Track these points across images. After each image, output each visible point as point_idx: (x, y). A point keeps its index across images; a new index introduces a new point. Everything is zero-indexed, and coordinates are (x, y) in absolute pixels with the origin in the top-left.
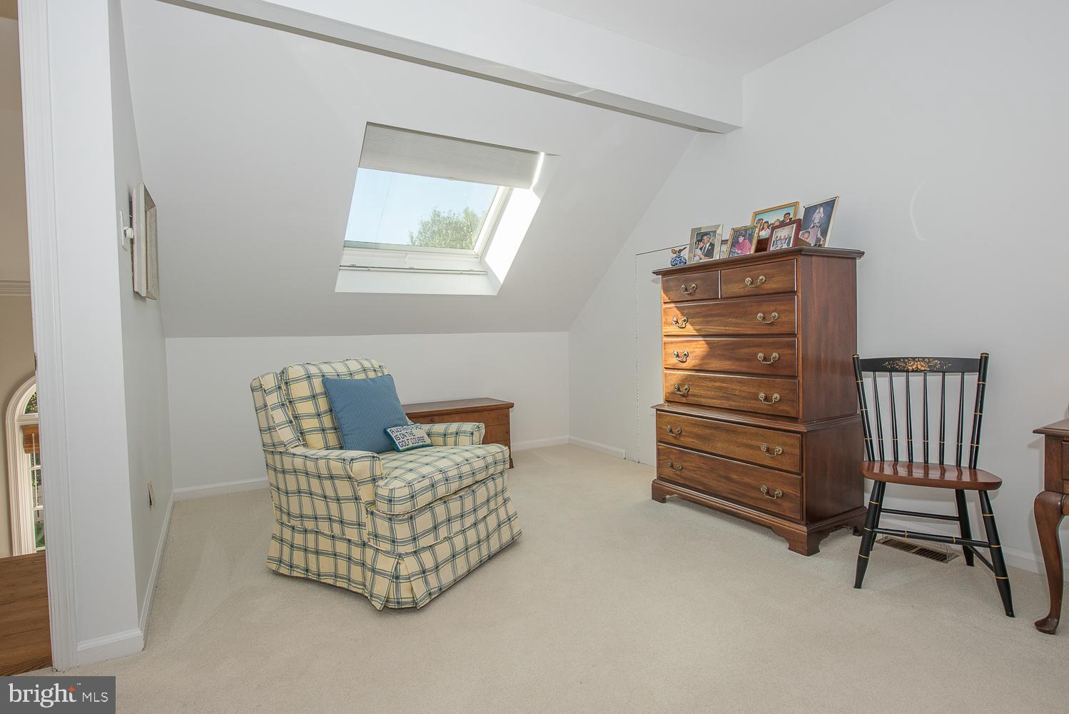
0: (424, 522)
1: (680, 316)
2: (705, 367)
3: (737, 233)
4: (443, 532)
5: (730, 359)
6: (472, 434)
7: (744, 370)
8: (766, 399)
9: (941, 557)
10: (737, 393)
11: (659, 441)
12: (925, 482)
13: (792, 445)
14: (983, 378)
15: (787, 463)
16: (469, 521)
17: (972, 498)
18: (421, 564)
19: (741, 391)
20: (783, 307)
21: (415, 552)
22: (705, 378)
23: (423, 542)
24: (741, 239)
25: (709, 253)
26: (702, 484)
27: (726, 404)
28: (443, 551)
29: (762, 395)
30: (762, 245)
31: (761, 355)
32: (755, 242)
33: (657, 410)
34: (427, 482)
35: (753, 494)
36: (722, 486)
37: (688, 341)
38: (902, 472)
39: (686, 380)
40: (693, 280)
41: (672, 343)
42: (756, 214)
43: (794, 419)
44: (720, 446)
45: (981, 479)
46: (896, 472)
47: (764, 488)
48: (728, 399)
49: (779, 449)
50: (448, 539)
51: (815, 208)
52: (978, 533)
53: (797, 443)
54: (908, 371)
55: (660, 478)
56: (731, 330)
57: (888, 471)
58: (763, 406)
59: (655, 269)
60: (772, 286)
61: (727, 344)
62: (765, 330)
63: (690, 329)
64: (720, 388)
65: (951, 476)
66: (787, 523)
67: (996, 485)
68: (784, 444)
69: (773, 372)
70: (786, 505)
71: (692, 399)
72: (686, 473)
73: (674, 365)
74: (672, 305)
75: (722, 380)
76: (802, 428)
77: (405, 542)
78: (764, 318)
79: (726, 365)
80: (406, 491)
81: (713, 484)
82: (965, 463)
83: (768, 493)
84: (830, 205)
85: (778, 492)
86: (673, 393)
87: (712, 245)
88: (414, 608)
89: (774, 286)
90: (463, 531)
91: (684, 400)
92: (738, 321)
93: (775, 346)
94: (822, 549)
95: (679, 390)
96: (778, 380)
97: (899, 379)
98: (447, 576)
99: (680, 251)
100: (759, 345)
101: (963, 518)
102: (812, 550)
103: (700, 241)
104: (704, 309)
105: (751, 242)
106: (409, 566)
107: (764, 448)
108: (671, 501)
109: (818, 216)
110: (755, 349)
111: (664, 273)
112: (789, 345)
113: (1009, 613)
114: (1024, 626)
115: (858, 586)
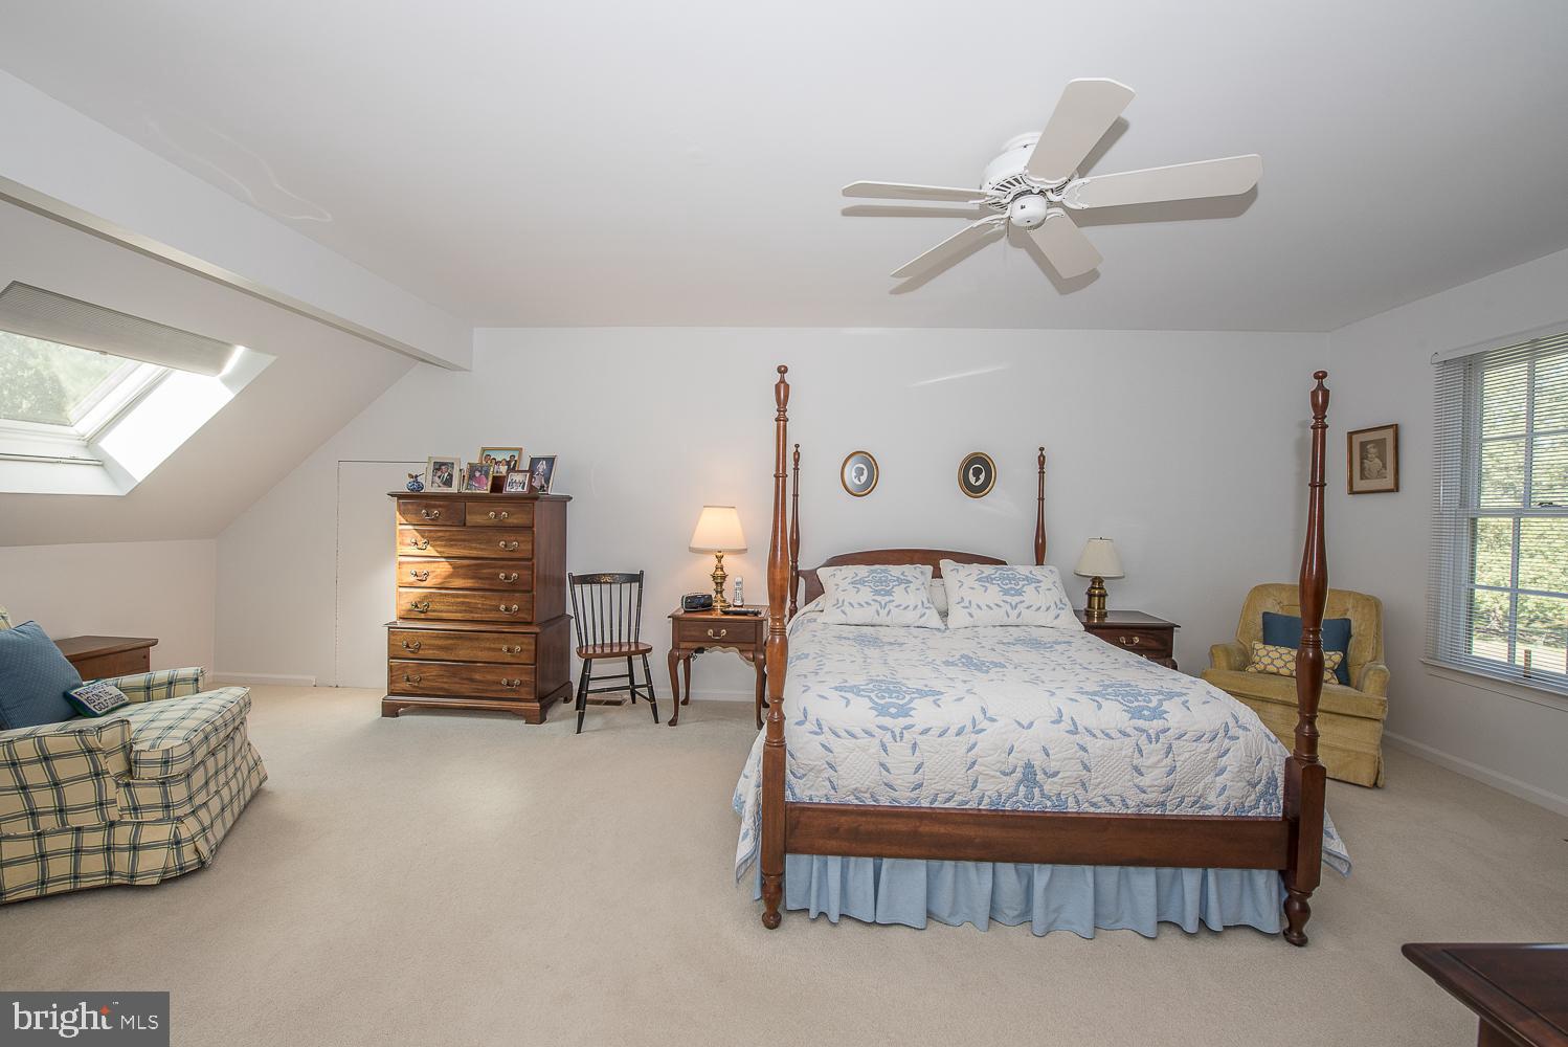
0: (198, 778)
1: (419, 538)
2: (447, 585)
3: (473, 468)
4: (212, 787)
5: (472, 578)
6: (197, 680)
7: (487, 587)
8: (506, 610)
9: (618, 703)
10: (480, 606)
11: (391, 657)
12: (612, 655)
13: (529, 644)
14: (641, 586)
15: (524, 658)
16: (231, 770)
17: (638, 661)
18: (201, 823)
19: (483, 604)
20: (522, 539)
21: (193, 812)
22: (446, 595)
23: (198, 801)
24: (478, 474)
25: (448, 483)
26: (441, 689)
27: (468, 616)
28: (215, 805)
29: (502, 607)
30: (498, 484)
31: (502, 575)
32: (490, 479)
33: (389, 628)
34: (201, 736)
35: (494, 688)
36: (465, 688)
37: (428, 562)
38: (598, 650)
39: (426, 597)
40: (435, 507)
41: (408, 563)
42: (484, 450)
43: (529, 624)
44: (464, 653)
45: (641, 648)
46: (595, 651)
47: (504, 682)
48: (472, 612)
49: (518, 648)
50: (217, 792)
51: (539, 459)
52: (640, 679)
53: (532, 641)
54: (601, 583)
55: (391, 693)
56: (474, 553)
57: (590, 651)
58: (505, 616)
59: (389, 491)
60: (514, 521)
61: (469, 566)
62: (507, 555)
63: (430, 551)
64: (463, 603)
65: (625, 649)
66: (523, 704)
67: (650, 650)
68: (521, 644)
69: (511, 588)
70: (523, 690)
71: (431, 615)
72: (424, 684)
73: (411, 583)
74: (411, 527)
75: (465, 596)
76: (537, 630)
77: (181, 804)
78: (506, 546)
79: (469, 583)
80: (187, 748)
81: (456, 688)
82: (632, 640)
83: (508, 685)
84: (551, 461)
85: (517, 682)
86: (410, 610)
87: (451, 476)
88: (202, 866)
90: (227, 783)
91: (422, 616)
92: (482, 547)
93: (514, 568)
94: (548, 717)
95: (416, 606)
96: (517, 595)
97: (596, 587)
98: (219, 831)
99: (416, 476)
100: (502, 567)
101: (631, 675)
102: (542, 720)
103: (439, 469)
104: (448, 534)
105: (487, 478)
106: (189, 828)
107: (505, 648)
108: (404, 714)
109: (542, 466)
110: (497, 571)
111: (400, 496)
112: (526, 568)
113: (657, 722)
114: (664, 726)
115: (579, 732)
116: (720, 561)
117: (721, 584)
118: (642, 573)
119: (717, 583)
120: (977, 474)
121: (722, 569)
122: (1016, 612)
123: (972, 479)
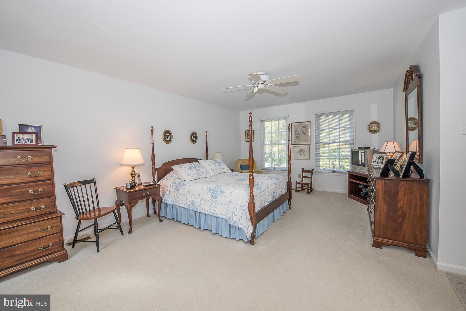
5: (4, 197)
7: (19, 200)
8: (36, 209)
13: (56, 223)
14: (95, 184)
15: (54, 231)
20: (44, 169)
27: (3, 220)
29: (32, 209)
31: (31, 191)
38: (85, 216)
43: (54, 212)
47: (40, 247)
49: (48, 227)
51: (27, 126)
53: (58, 221)
54: (77, 186)
58: (34, 213)
60: (36, 160)
62: (32, 179)
66: (56, 254)
69: (38, 197)
70: (55, 247)
78: (32, 174)
79: (2, 200)
83: (43, 248)
84: (38, 128)
85: (50, 244)
89: (38, 160)
93: (39, 186)
96: (43, 200)
100: (30, 187)
107: (39, 230)
110: (27, 189)
112: (49, 184)
113: (123, 235)
114: (126, 234)
115: (98, 251)
116: (133, 169)
117: (134, 177)
118: (94, 179)
119: (132, 177)
120: (194, 137)
121: (134, 172)
122: (222, 170)
123: (193, 139)
